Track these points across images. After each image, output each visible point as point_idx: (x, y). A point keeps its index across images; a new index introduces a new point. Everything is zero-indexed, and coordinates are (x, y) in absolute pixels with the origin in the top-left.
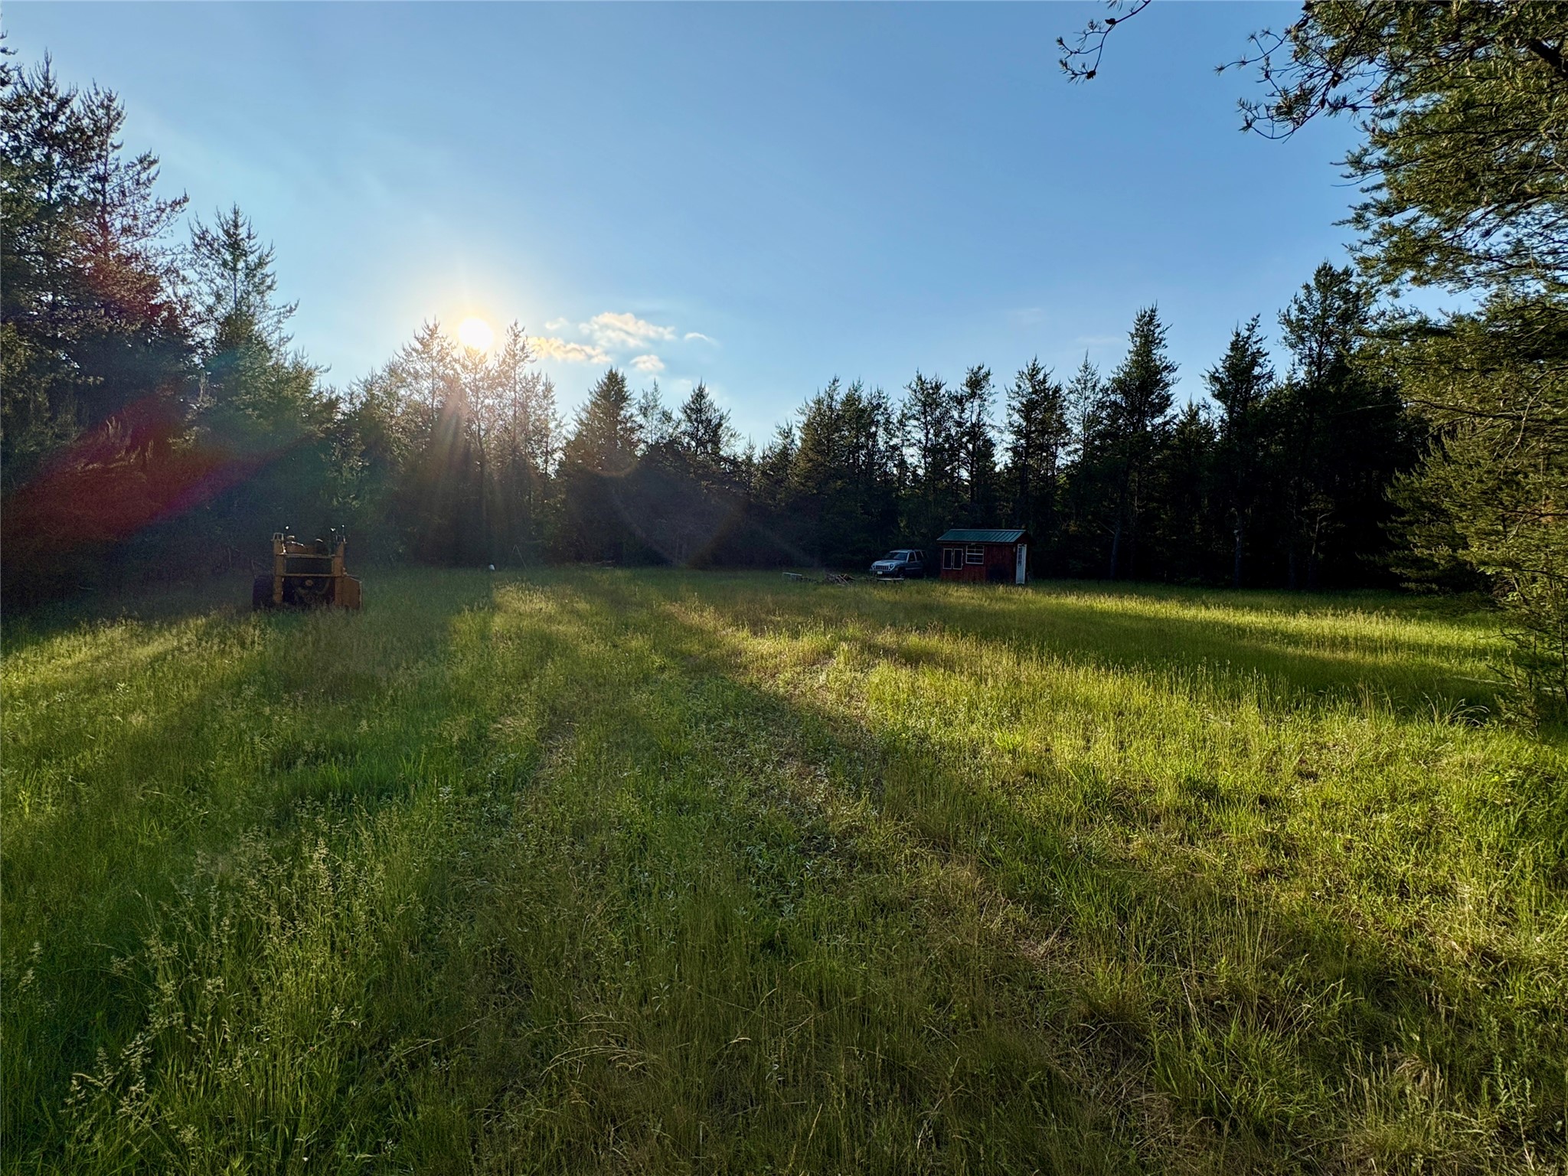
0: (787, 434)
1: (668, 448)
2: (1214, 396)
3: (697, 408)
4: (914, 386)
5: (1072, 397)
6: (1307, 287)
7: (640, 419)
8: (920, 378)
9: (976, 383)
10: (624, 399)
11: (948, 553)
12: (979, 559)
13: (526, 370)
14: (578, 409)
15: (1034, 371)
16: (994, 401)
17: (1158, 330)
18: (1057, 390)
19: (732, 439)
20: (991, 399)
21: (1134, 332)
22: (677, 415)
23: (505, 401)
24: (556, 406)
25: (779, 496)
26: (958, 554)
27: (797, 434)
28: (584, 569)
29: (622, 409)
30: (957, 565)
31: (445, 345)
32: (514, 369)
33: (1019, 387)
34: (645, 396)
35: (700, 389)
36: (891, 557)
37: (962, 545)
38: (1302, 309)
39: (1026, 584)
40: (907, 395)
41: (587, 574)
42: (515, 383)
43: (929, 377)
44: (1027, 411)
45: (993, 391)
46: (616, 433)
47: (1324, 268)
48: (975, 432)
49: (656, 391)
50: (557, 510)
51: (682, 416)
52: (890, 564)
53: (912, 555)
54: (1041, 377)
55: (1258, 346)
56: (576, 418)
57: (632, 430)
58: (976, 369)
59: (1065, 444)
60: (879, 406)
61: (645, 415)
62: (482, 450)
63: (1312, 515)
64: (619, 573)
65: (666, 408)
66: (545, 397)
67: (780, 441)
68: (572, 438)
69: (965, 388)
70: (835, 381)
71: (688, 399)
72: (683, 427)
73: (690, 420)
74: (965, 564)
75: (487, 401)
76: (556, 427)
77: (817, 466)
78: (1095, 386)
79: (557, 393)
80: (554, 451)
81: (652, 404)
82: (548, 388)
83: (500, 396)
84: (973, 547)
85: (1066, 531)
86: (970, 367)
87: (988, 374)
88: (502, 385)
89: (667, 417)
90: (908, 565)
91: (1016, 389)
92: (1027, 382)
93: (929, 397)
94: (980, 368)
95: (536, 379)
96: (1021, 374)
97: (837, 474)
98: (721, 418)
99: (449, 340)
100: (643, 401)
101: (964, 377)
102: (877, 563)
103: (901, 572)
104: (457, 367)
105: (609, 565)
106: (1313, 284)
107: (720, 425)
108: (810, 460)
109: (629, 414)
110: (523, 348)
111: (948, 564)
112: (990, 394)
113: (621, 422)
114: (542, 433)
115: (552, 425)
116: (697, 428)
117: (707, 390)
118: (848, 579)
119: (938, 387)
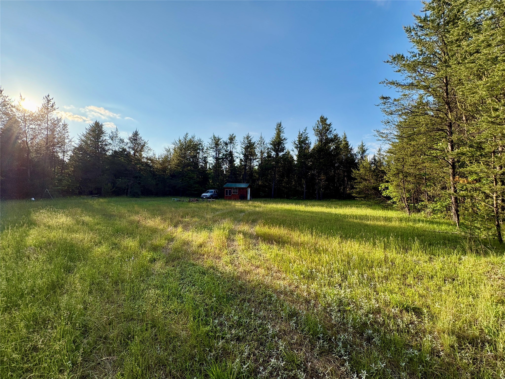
0: (168, 151)
1: (122, 153)
2: (295, 148)
3: (135, 138)
4: (212, 138)
5: (258, 146)
6: (318, 121)
7: (110, 141)
8: (214, 136)
9: (232, 139)
10: (102, 133)
11: (227, 191)
12: (236, 192)
13: (54, 115)
14: (80, 135)
15: (248, 137)
16: (237, 145)
17: (282, 128)
18: (254, 143)
19: (149, 151)
20: (236, 144)
21: (276, 128)
22: (126, 140)
23: (42, 127)
24: (69, 134)
25: (167, 172)
26: (230, 191)
27: (172, 151)
28: (83, 199)
29: (101, 136)
30: (230, 194)
31: (7, 99)
32: (47, 114)
33: (244, 141)
34: (112, 132)
35: (136, 132)
36: (207, 192)
37: (231, 188)
38: (318, 127)
39: (250, 200)
40: (210, 141)
41: (86, 201)
42: (48, 120)
43: (216, 136)
44: (246, 148)
45: (236, 142)
46: (99, 145)
47: (322, 117)
48: (231, 154)
49: (117, 131)
50: (69, 175)
51: (128, 141)
52: (208, 194)
53: (214, 191)
54: (250, 139)
55: (307, 135)
56: (79, 138)
57: (106, 145)
58: (232, 135)
59: (255, 159)
60: (200, 144)
61: (112, 140)
62: (28, 147)
63: (321, 180)
64: (101, 200)
65: (121, 138)
66: (63, 130)
67: (166, 153)
68: (77, 146)
69: (228, 140)
70: (187, 134)
71: (131, 135)
72: (129, 145)
73: (132, 142)
74: (232, 194)
75: (31, 126)
76: (69, 142)
77: (181, 162)
78: (264, 143)
79: (69, 128)
80: (67, 151)
81: (115, 136)
82: (65, 126)
83: (39, 125)
84: (235, 189)
85: (258, 184)
86: (230, 134)
87: (235, 137)
88: (40, 120)
89: (122, 141)
90: (214, 195)
91: (243, 142)
92: (246, 140)
93: (217, 142)
94: (233, 135)
95: (59, 120)
96: (244, 138)
97: (188, 165)
98: (145, 143)
99: (9, 98)
100: (111, 134)
101: (228, 137)
102: (203, 194)
103: (211, 197)
104: (14, 110)
105: (95, 197)
106: (320, 120)
107: (144, 145)
108: (178, 160)
109: (104, 139)
110: (52, 106)
111: (227, 194)
112: (236, 143)
113: (101, 142)
114: (62, 143)
115: (67, 141)
116: (135, 146)
117: (139, 133)
118: (197, 200)
119: (219, 139)
